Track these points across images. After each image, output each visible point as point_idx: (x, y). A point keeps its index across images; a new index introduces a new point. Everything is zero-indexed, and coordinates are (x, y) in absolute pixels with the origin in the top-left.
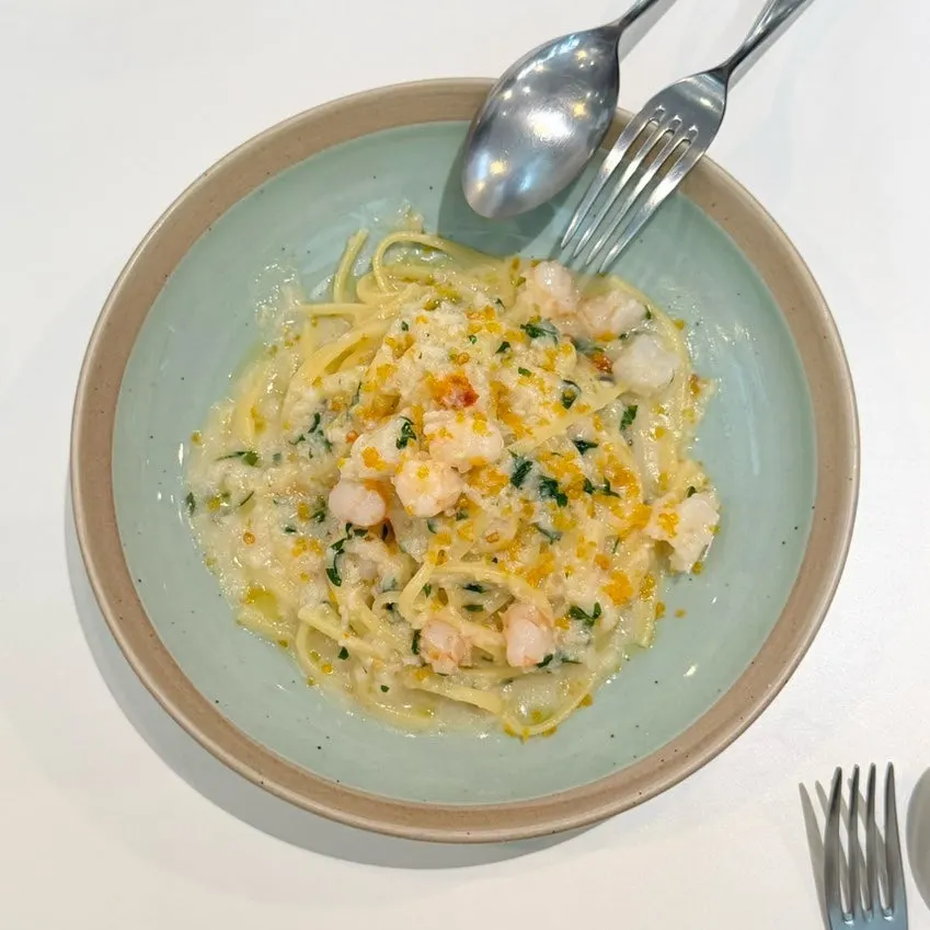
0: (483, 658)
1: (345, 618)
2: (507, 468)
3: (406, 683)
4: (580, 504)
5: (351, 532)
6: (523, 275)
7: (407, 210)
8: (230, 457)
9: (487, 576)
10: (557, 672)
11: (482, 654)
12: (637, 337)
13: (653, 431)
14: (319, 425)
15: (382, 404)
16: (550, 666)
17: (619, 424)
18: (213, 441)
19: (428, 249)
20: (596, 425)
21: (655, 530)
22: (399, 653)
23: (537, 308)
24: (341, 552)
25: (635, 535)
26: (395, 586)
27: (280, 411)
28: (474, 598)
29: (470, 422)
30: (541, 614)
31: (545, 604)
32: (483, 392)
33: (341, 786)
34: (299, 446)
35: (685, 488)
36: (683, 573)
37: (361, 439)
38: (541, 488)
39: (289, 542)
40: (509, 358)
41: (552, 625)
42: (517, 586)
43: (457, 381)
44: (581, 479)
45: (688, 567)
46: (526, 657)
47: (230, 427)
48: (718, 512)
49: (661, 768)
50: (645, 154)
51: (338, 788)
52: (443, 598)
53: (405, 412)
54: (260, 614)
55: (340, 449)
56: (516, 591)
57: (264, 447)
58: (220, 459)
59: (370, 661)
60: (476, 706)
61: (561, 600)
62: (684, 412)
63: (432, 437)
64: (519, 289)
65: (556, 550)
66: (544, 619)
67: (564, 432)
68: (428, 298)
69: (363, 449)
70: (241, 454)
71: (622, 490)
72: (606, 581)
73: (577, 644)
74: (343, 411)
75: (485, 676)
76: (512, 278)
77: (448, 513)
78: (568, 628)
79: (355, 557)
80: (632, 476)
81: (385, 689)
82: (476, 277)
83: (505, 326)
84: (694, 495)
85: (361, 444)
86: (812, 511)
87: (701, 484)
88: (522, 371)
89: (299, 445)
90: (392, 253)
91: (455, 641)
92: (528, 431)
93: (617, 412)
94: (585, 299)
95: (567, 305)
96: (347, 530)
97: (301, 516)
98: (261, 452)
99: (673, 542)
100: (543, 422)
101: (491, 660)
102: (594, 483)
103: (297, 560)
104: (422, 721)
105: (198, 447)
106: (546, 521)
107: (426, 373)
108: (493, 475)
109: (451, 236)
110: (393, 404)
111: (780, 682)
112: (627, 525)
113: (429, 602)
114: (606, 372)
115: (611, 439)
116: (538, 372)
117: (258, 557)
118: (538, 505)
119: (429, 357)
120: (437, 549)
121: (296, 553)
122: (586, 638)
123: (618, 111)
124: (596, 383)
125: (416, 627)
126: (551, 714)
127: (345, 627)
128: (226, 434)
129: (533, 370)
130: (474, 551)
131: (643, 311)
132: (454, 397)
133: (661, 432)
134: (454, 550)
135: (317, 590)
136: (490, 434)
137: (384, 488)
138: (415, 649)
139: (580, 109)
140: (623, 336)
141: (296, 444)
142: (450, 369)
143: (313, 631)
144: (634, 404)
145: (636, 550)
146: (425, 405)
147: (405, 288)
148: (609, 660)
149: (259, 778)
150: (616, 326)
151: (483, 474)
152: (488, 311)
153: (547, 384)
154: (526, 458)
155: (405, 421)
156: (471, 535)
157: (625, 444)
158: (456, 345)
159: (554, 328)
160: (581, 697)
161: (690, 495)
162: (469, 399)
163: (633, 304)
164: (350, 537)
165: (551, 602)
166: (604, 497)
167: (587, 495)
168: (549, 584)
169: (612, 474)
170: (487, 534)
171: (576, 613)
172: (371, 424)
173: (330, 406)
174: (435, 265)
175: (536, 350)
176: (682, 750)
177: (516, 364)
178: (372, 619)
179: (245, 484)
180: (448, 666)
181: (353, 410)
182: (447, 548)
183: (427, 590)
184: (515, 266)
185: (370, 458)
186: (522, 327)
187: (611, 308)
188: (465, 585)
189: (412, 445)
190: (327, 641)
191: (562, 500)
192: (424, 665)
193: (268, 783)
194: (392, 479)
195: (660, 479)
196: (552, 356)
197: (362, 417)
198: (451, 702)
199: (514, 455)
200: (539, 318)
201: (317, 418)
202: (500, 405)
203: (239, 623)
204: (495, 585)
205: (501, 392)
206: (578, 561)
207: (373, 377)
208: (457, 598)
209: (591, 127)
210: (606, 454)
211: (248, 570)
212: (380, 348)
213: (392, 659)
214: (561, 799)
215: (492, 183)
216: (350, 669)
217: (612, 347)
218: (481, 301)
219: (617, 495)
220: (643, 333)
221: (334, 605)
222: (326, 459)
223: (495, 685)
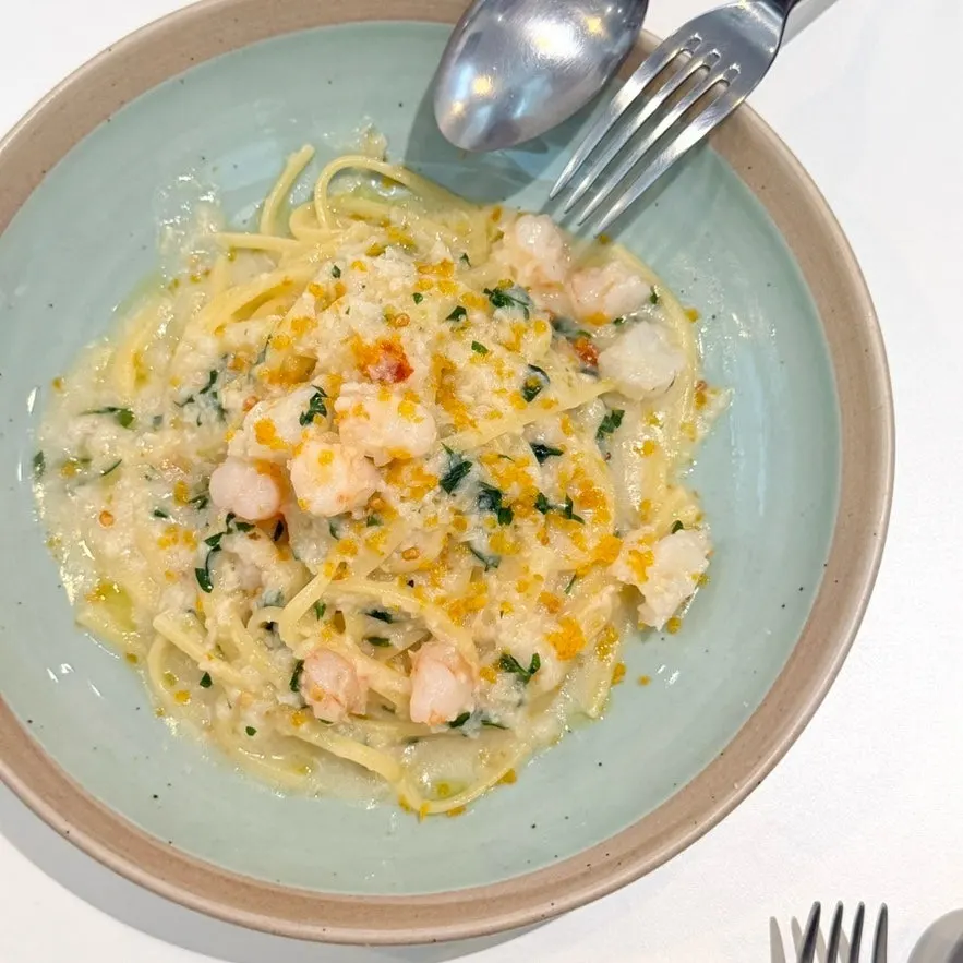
0: (383, 708)
1: (212, 635)
2: (438, 467)
3: (279, 728)
4: (529, 525)
5: (232, 525)
6: (502, 229)
7: (366, 129)
8: (98, 412)
9: (399, 603)
10: (474, 736)
11: (383, 702)
12: (635, 324)
13: (640, 445)
14: (214, 385)
15: (293, 367)
16: (465, 727)
17: (596, 431)
18: (80, 389)
19: (389, 182)
20: (564, 426)
21: (623, 571)
22: (274, 687)
23: (513, 271)
24: (217, 549)
25: (596, 573)
26: (280, 601)
27: (169, 362)
28: (381, 628)
29: (396, 400)
30: (462, 658)
31: (468, 646)
32: (421, 367)
33: (174, 849)
34: (186, 409)
35: (670, 524)
36: (653, 629)
37: (258, 407)
38: (480, 498)
39: (157, 529)
40: (463, 329)
41: (475, 674)
42: (435, 621)
43: (389, 348)
44: (535, 494)
45: (659, 623)
46: (433, 713)
47: (105, 374)
48: (707, 557)
49: (585, 875)
50: (669, 91)
51: (169, 851)
52: (339, 624)
53: (319, 381)
54: (107, 616)
55: (234, 417)
56: (433, 625)
57: (143, 406)
58: (87, 413)
59: (235, 693)
60: (364, 768)
61: (492, 644)
62: (682, 427)
63: (343, 415)
64: (495, 245)
65: (492, 579)
66: (467, 668)
67: (519, 431)
68: (373, 240)
69: (258, 419)
70: (112, 410)
71: (588, 514)
72: (552, 627)
73: (503, 703)
74: (245, 371)
75: (382, 731)
76: (489, 231)
77: (357, 515)
78: (494, 682)
79: (234, 558)
80: (603, 499)
81: (251, 731)
82: (446, 225)
83: (463, 288)
84: (679, 532)
85: (258, 413)
86: (823, 570)
87: (692, 519)
88: (476, 346)
89: (186, 406)
90: (342, 180)
91: (346, 680)
92: (472, 423)
93: (596, 414)
94: (578, 268)
95: (553, 273)
96: (227, 522)
97: (178, 499)
98: (136, 411)
99: (644, 589)
100: (495, 415)
101: (392, 711)
102: (552, 502)
103: (162, 553)
104: (297, 779)
105: (58, 395)
106: (481, 542)
107: (354, 335)
108: (418, 472)
109: (420, 170)
110: (307, 368)
111: (751, 782)
112: (588, 559)
113: (320, 626)
114: (589, 361)
115: (582, 448)
116: (496, 351)
117: (113, 545)
118: (473, 519)
119: (358, 313)
120: (337, 560)
121: (162, 544)
122: (516, 697)
123: (642, 33)
124: (572, 374)
125: (299, 657)
126: (463, 789)
127: (210, 647)
128: (98, 383)
129: (490, 346)
130: (386, 569)
131: (648, 292)
132: (383, 367)
133: (650, 448)
134: (360, 564)
135: (183, 594)
136: (418, 420)
137: (278, 472)
138: (295, 685)
139: (595, 25)
140: (618, 321)
141: (183, 406)
142: (383, 332)
143: (171, 647)
144: (620, 408)
145: (596, 593)
146: (345, 375)
147: (349, 227)
148: (543, 729)
149: (64, 826)
150: (611, 307)
151: (406, 472)
152: (445, 264)
153: (506, 368)
154: (464, 457)
155: (316, 391)
156: (381, 547)
157: (600, 458)
158: (394, 303)
159: (528, 298)
160: (501, 774)
161: (674, 531)
162: (402, 372)
163: (634, 282)
164: (230, 531)
165: (477, 644)
166: (562, 520)
167: (540, 515)
168: (478, 621)
169: (577, 493)
170: (404, 548)
171: (508, 663)
172: (276, 390)
173: (230, 361)
174: (395, 203)
175: (501, 322)
176: (614, 854)
177: (472, 336)
178: (246, 640)
179: (113, 449)
180: (332, 712)
181: (256, 370)
182: (350, 560)
183: (319, 609)
184: (496, 216)
185: (264, 432)
186: (486, 291)
187: (607, 283)
188: (369, 611)
189: (319, 423)
190: (188, 662)
191: (506, 516)
192: (305, 707)
193: (75, 833)
194: (288, 462)
195: (641, 506)
196: (519, 333)
197: (266, 380)
198: (332, 758)
199: (450, 452)
200: (511, 284)
201: (214, 376)
202: (441, 386)
203: (78, 624)
204: (408, 615)
205: (445, 370)
206: (517, 596)
207: (287, 331)
208: (356, 626)
209: (607, 50)
210: (573, 465)
211: (100, 558)
212: (301, 295)
213: (265, 694)
214: (454, 899)
215: (472, 105)
216: (211, 702)
217: (603, 333)
218: (439, 252)
219: (580, 520)
220: (642, 320)
221: (199, 616)
222: (217, 428)
223: (393, 744)
